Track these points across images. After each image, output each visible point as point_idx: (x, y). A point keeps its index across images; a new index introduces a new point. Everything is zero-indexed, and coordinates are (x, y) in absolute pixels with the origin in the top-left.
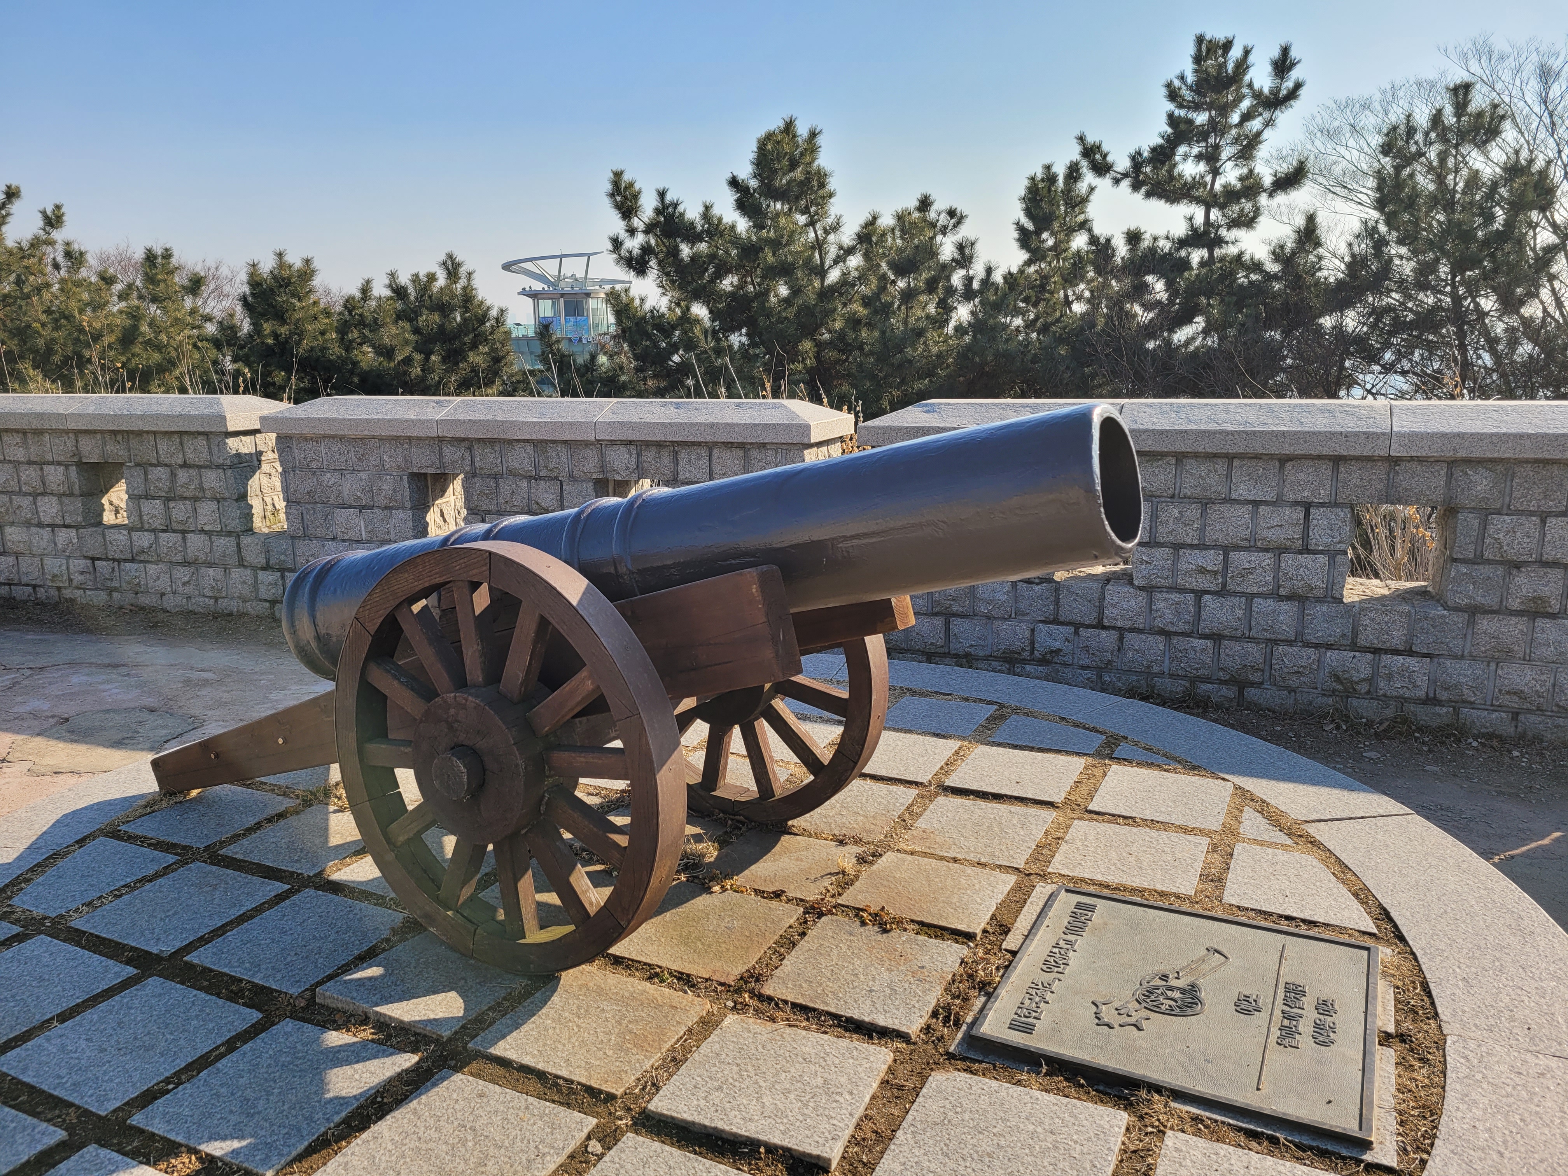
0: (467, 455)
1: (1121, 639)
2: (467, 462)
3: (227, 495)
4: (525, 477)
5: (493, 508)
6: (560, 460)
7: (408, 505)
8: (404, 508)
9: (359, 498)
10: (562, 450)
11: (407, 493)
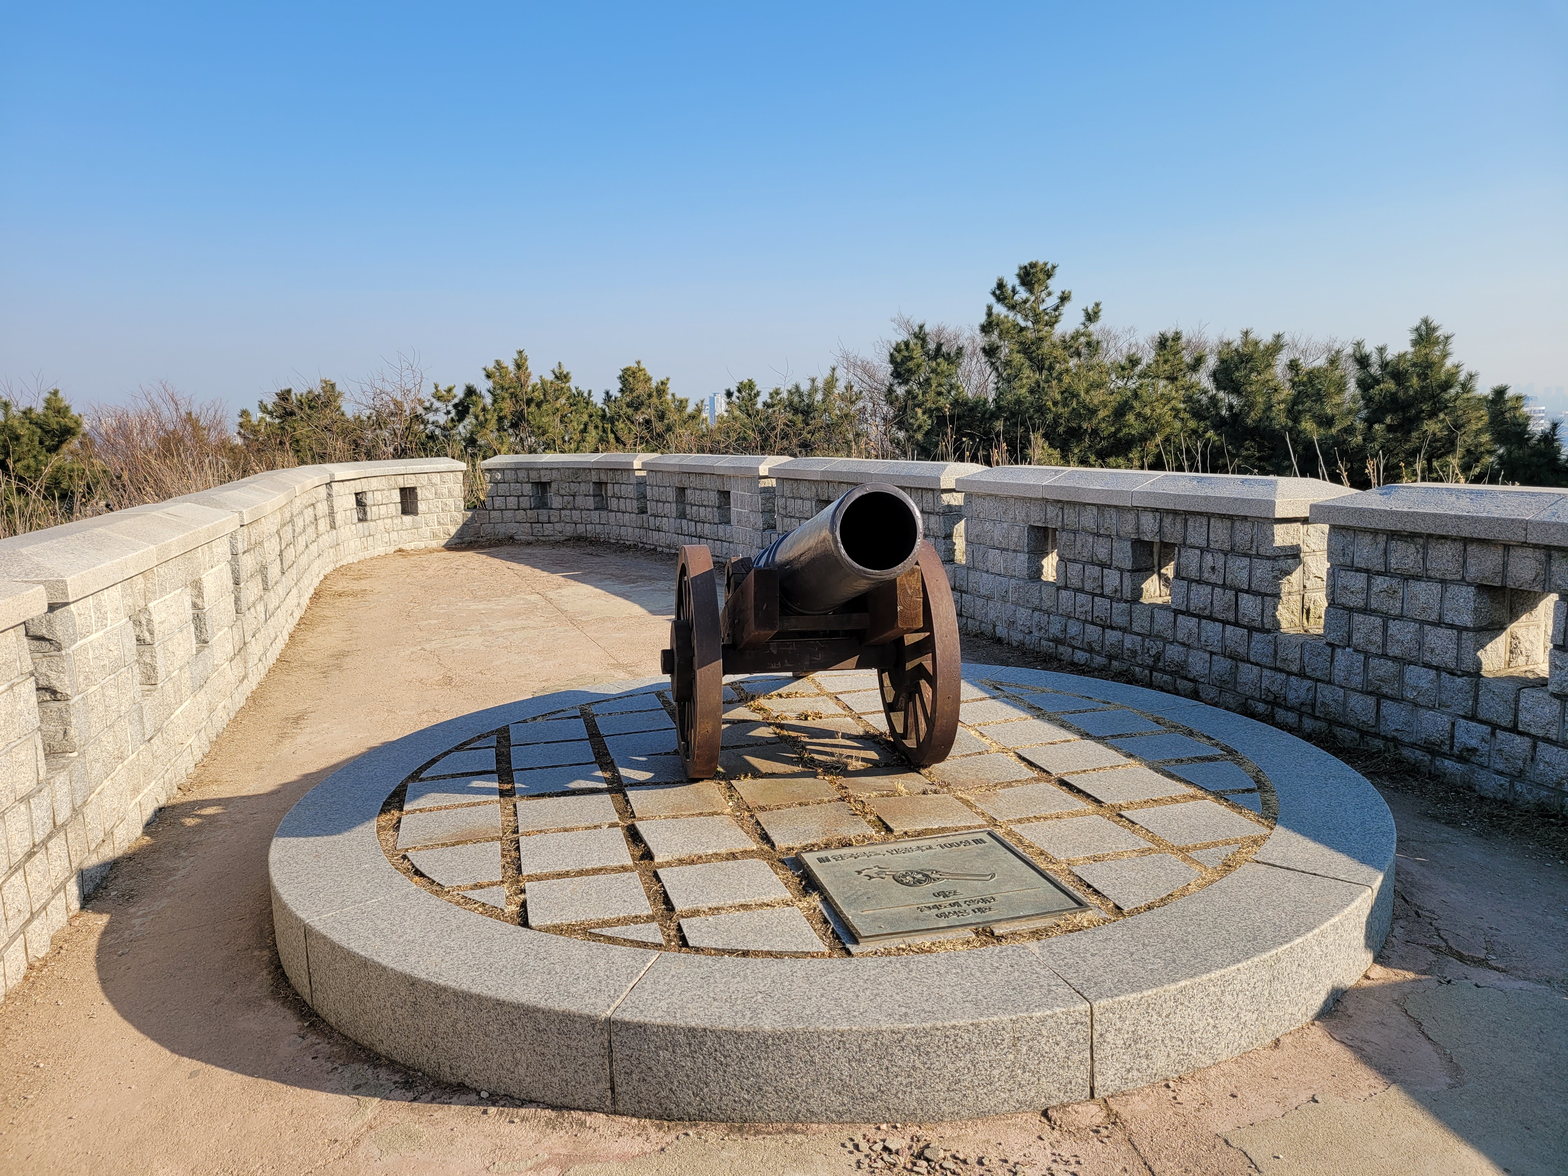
0: (1060, 514)
1: (1534, 747)
2: (1060, 519)
3: (939, 534)
4: (1091, 533)
5: (1072, 557)
6: (1111, 521)
7: (1026, 550)
8: (1023, 552)
9: (1001, 542)
10: (1112, 511)
11: (1026, 541)
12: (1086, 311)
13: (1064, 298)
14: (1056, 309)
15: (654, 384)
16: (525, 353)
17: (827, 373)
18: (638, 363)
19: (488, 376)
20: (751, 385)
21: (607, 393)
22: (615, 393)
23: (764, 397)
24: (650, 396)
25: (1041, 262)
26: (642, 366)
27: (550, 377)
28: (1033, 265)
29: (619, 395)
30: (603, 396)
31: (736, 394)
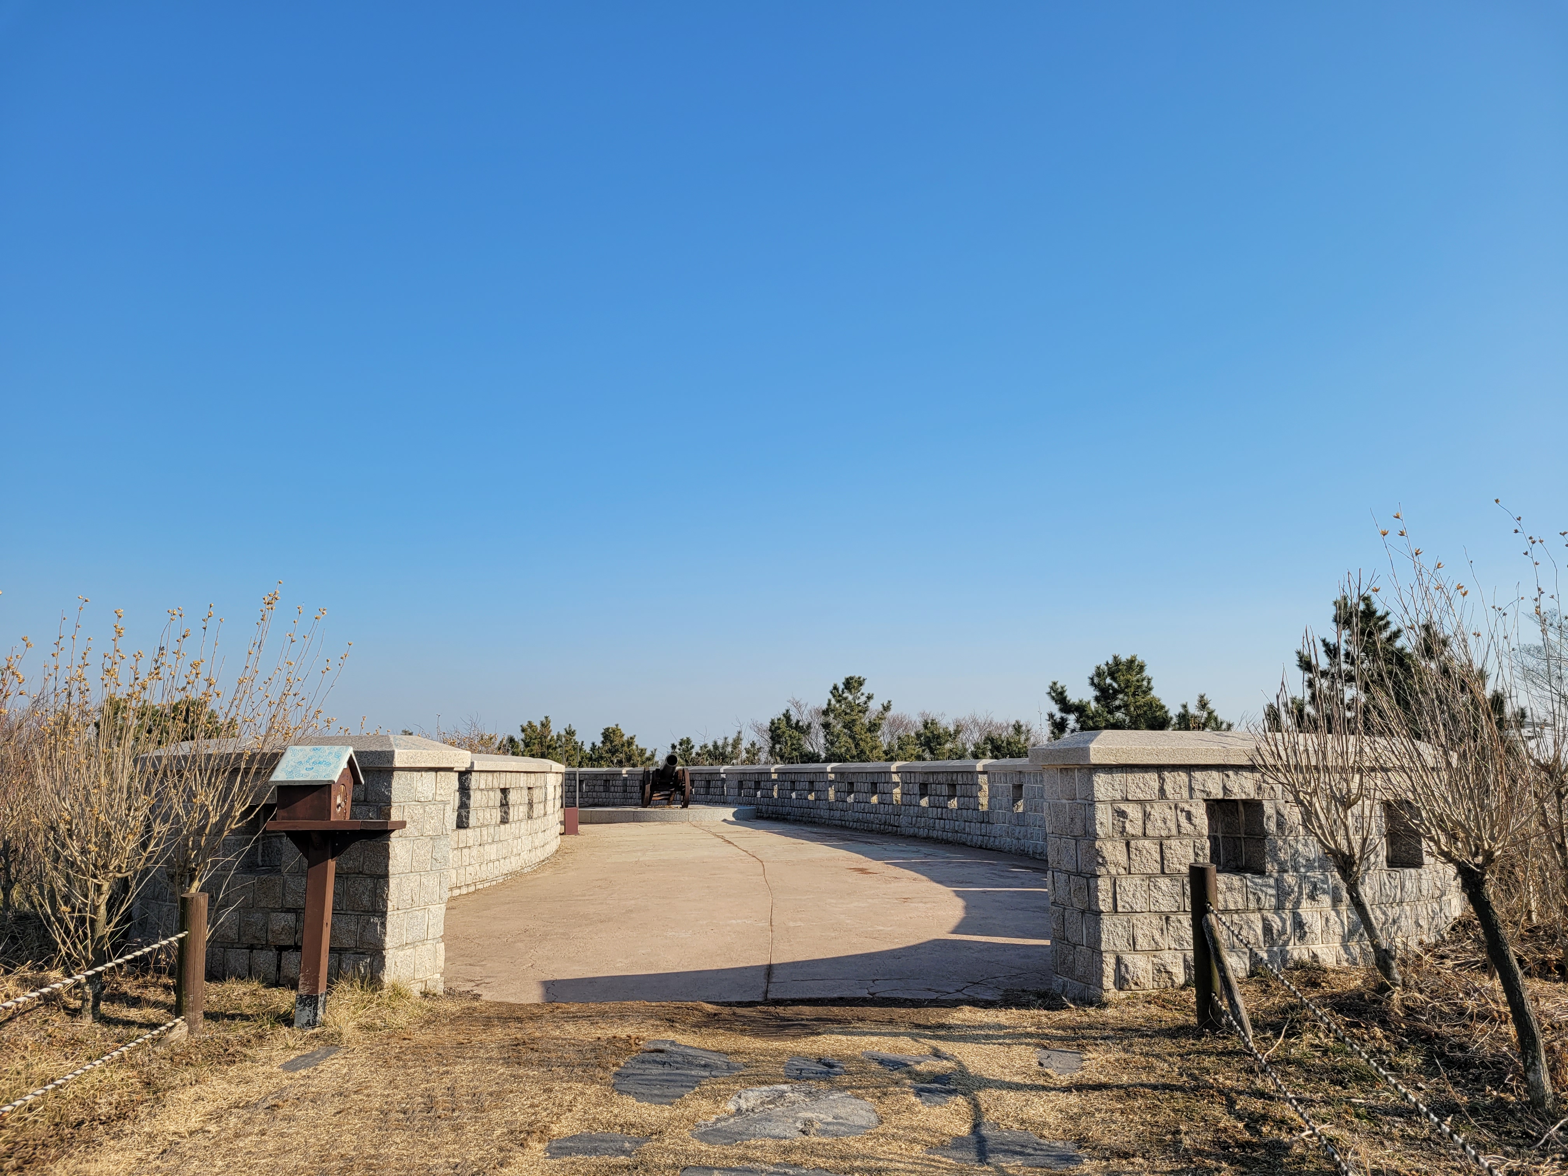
12: (883, 705)
13: (869, 698)
14: (865, 703)
15: (625, 738)
16: (550, 718)
17: (735, 735)
18: (617, 725)
19: (523, 730)
20: (688, 741)
21: (593, 744)
22: (599, 744)
23: (697, 749)
24: (623, 745)
25: (857, 677)
26: (619, 727)
27: (563, 733)
28: (851, 678)
29: (601, 745)
30: (591, 745)
31: (678, 747)
